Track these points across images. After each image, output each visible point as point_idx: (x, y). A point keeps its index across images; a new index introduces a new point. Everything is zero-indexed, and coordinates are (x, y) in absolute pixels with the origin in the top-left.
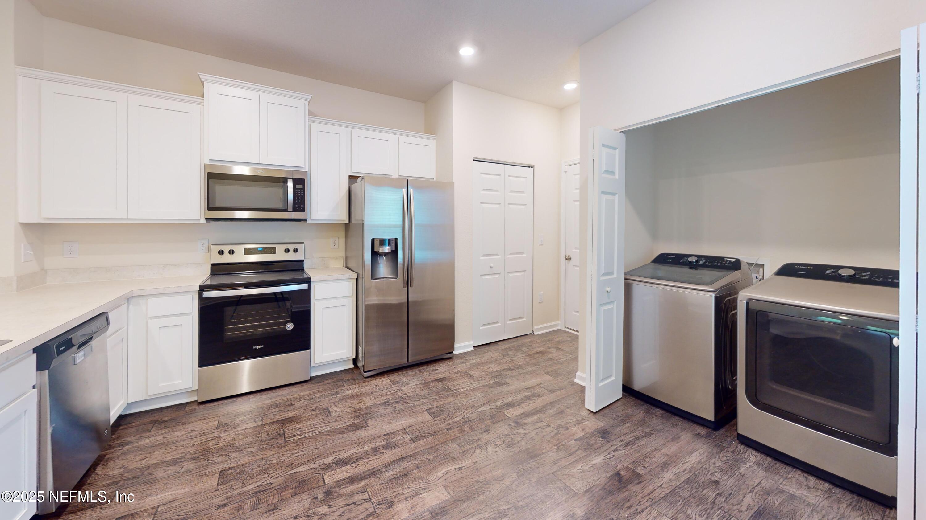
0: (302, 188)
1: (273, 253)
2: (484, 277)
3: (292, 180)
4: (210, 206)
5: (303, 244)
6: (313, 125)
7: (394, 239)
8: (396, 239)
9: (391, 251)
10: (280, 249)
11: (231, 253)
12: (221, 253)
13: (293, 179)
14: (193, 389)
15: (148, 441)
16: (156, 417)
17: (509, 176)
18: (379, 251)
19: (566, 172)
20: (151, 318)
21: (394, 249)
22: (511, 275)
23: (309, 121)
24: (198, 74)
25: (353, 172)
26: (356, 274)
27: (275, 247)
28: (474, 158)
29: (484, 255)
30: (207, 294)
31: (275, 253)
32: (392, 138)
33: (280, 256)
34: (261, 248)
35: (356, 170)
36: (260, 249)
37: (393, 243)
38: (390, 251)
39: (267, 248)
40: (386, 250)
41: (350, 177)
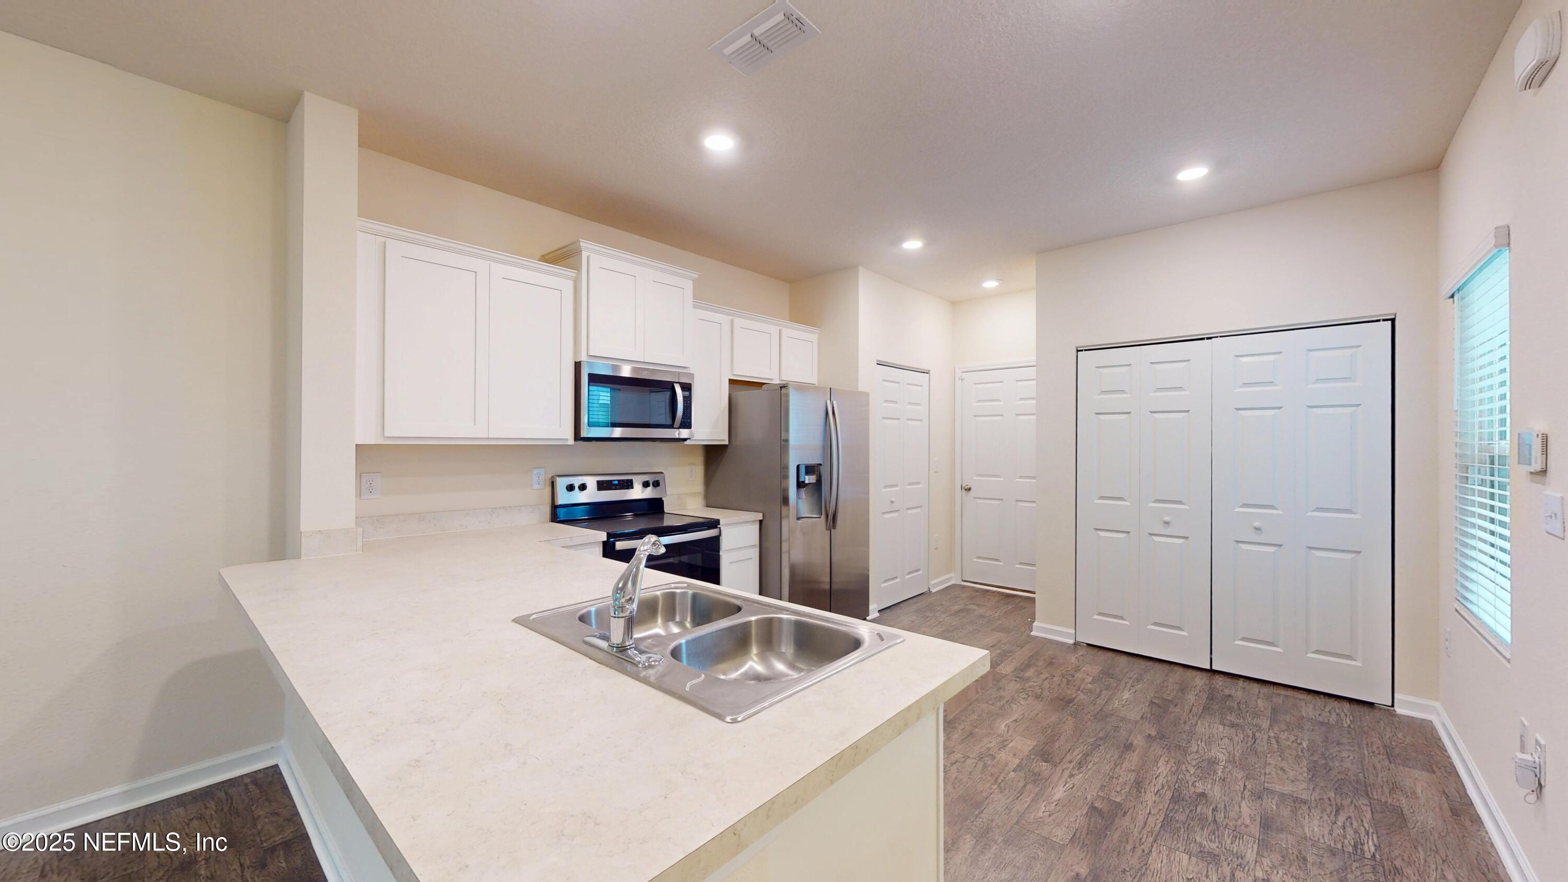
0: (689, 395)
1: (629, 488)
2: (886, 516)
3: (681, 385)
7: (818, 466)
8: (820, 465)
9: (816, 481)
10: (638, 483)
11: (582, 488)
12: (570, 489)
13: (682, 383)
17: (907, 384)
18: (804, 482)
19: (962, 380)
21: (818, 479)
22: (909, 512)
23: (694, 307)
25: (733, 375)
26: (760, 515)
27: (633, 481)
28: (877, 361)
29: (886, 487)
31: (633, 488)
32: (774, 330)
33: (636, 492)
34: (615, 480)
35: (739, 372)
36: (616, 482)
37: (816, 470)
38: (814, 481)
39: (623, 480)
40: (809, 480)
41: (732, 382)
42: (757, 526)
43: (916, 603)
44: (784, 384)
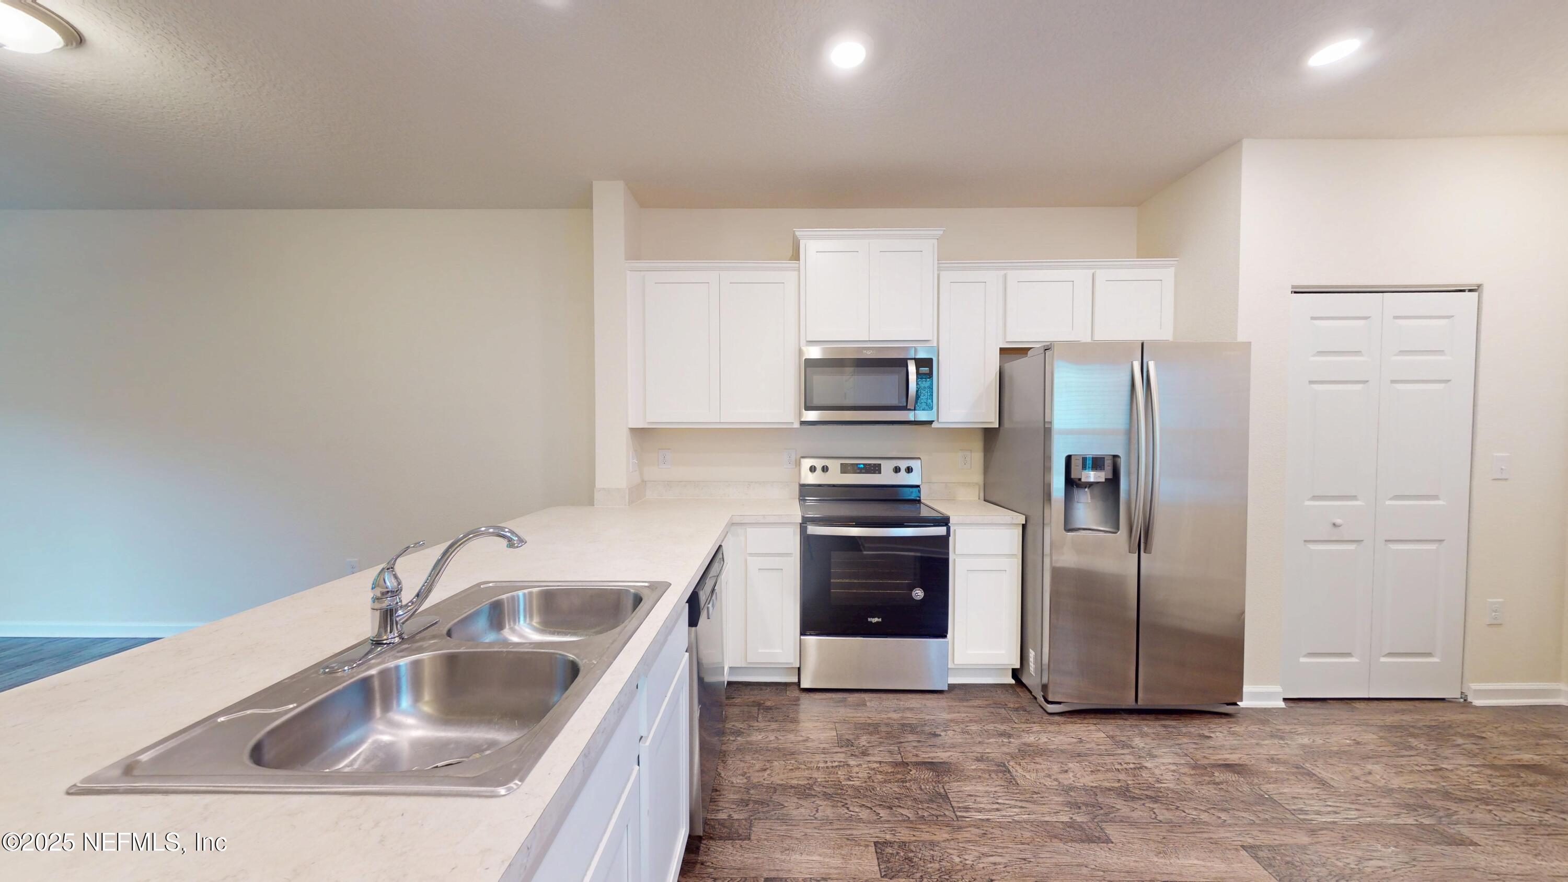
0: (928, 372)
1: (877, 472)
2: (1314, 547)
3: (914, 361)
4: (807, 405)
5: (919, 461)
6: (946, 276)
7: (1111, 457)
8: (1115, 457)
9: (1106, 479)
10: (887, 467)
11: (825, 469)
12: (813, 470)
13: (915, 359)
14: (794, 666)
15: (760, 737)
16: (757, 696)
17: (1396, 317)
18: (1080, 479)
20: (751, 555)
21: (1110, 476)
22: (1396, 546)
23: (939, 269)
24: (794, 231)
25: (1007, 342)
26: (1024, 516)
27: (880, 464)
28: (1293, 287)
29: (1315, 498)
30: (813, 530)
31: (880, 473)
32: (1080, 276)
33: (886, 477)
34: (862, 464)
35: (1017, 337)
36: (862, 466)
37: (1108, 464)
38: (1104, 480)
39: (870, 464)
40: (1095, 477)
41: (1003, 351)
42: (1020, 530)
43: (1403, 712)
44: (1048, 346)
